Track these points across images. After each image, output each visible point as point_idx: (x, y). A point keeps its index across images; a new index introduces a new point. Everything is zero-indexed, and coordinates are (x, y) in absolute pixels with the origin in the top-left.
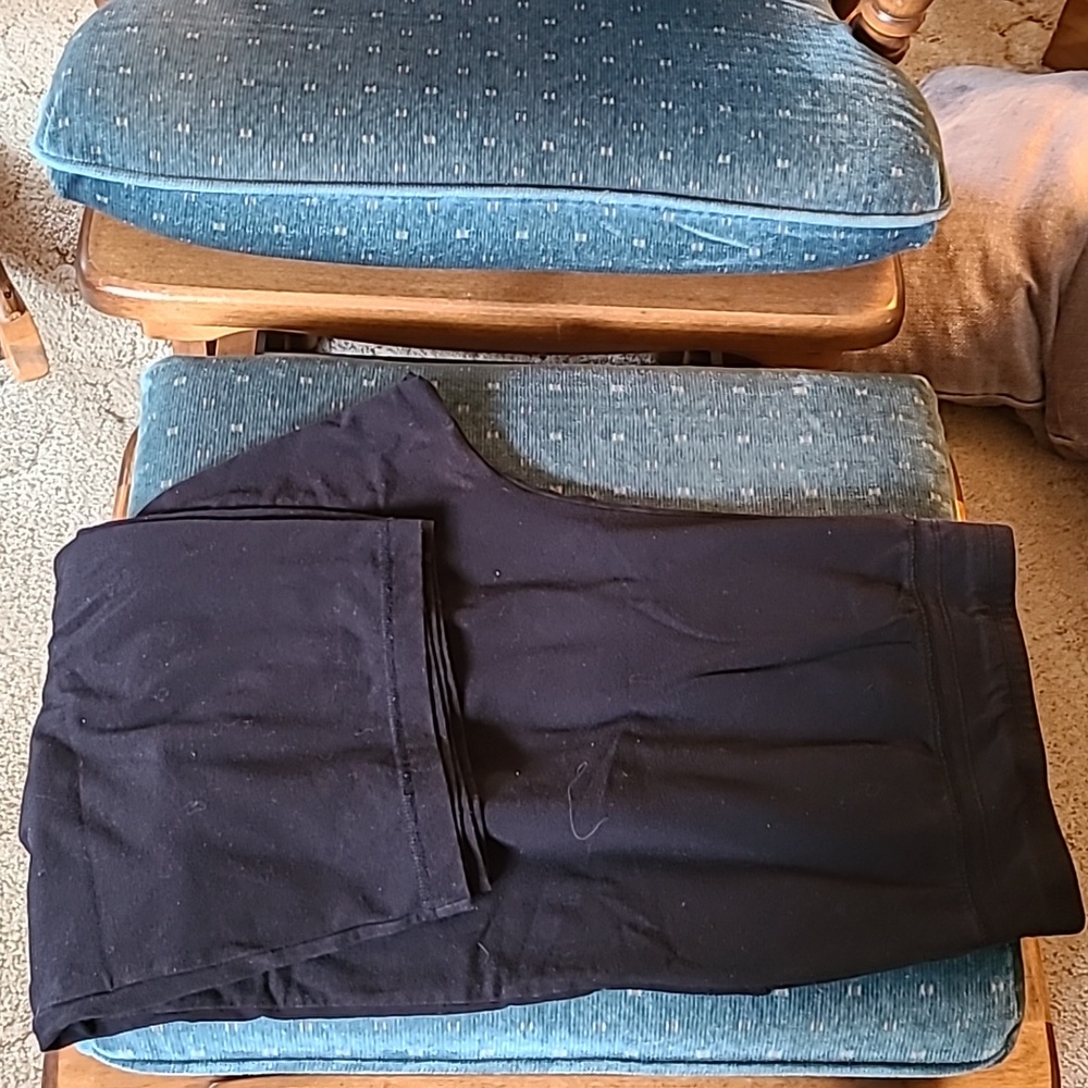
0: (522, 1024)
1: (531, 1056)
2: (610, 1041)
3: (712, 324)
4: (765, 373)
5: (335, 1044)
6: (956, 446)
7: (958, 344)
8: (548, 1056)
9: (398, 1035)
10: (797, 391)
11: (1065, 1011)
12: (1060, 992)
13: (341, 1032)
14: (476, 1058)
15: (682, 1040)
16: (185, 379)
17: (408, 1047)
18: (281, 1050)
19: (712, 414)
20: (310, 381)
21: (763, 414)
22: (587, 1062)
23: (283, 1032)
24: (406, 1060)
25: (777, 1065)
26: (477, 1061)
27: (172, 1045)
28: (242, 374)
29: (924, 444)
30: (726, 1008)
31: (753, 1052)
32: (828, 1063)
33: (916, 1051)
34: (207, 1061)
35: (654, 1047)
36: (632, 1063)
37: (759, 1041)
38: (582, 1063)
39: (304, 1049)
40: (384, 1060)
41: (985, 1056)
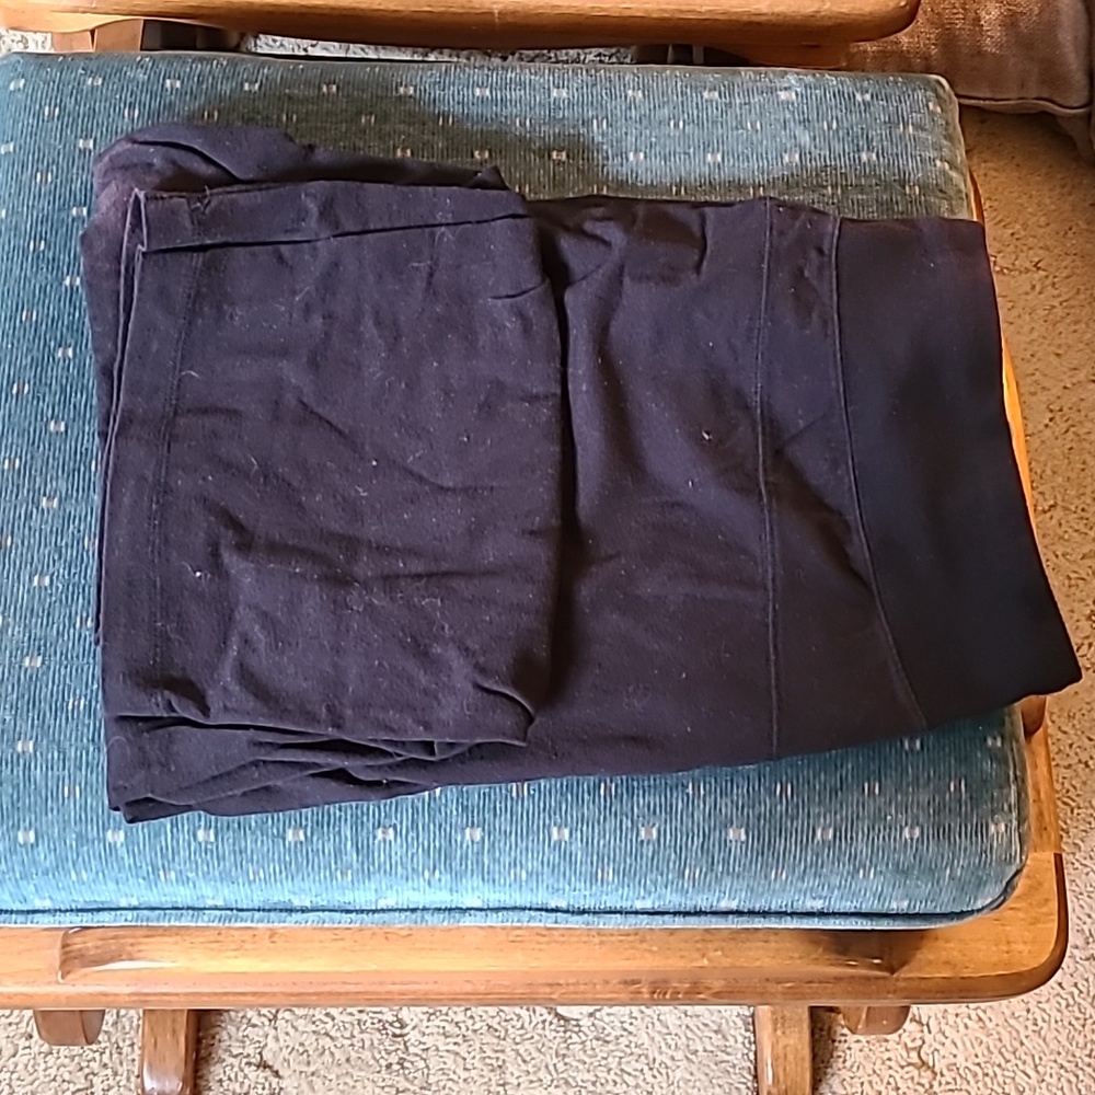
0: (426, 873)
1: (438, 906)
2: (532, 890)
3: (684, 8)
4: (746, 73)
5: (204, 893)
6: (985, 161)
7: (992, 37)
8: (460, 906)
9: (279, 884)
10: (783, 95)
11: (1079, 808)
12: (1074, 787)
13: (210, 880)
14: (374, 908)
15: (617, 890)
16: (22, 82)
17: (292, 897)
18: (142, 899)
19: (677, 125)
20: (178, 84)
21: (740, 125)
22: (505, 913)
23: (141, 880)
24: (291, 911)
25: (731, 916)
26: (374, 911)
27: (11, 894)
28: (93, 74)
29: (938, 163)
30: (670, 855)
31: (702, 902)
32: (792, 914)
33: (896, 899)
34: (56, 911)
35: (585, 896)
36: (559, 914)
37: (709, 891)
38: (500, 914)
39: (168, 899)
40: (264, 910)
41: (979, 905)
